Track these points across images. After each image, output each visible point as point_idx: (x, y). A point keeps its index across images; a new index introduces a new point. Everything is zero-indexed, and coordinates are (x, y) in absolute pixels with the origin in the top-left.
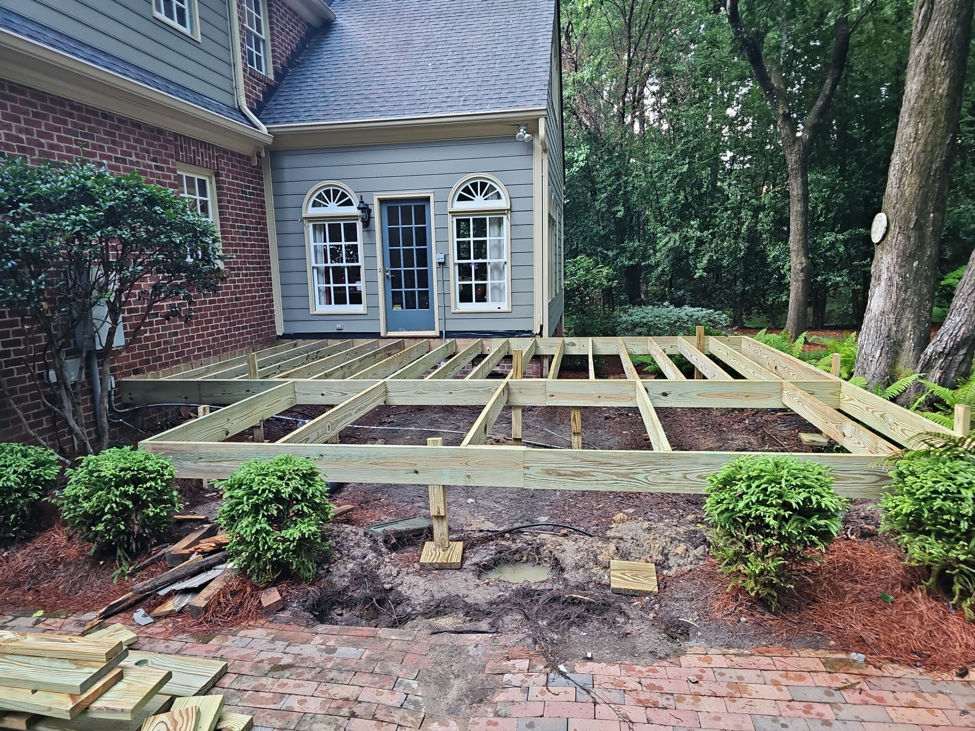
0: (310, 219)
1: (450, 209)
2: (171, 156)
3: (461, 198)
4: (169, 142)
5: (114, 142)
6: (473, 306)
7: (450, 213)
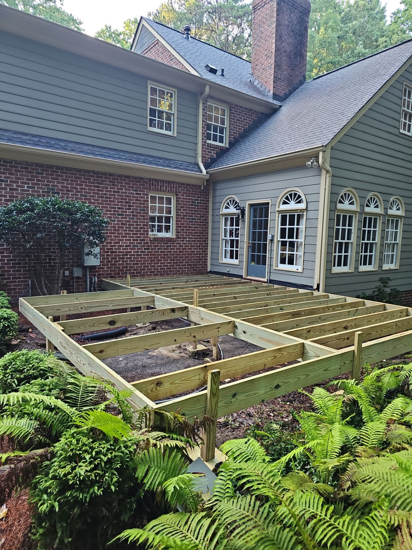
0: (223, 215)
1: (277, 209)
2: (147, 189)
3: (285, 203)
4: (146, 182)
5: (113, 185)
6: (286, 267)
7: (277, 211)
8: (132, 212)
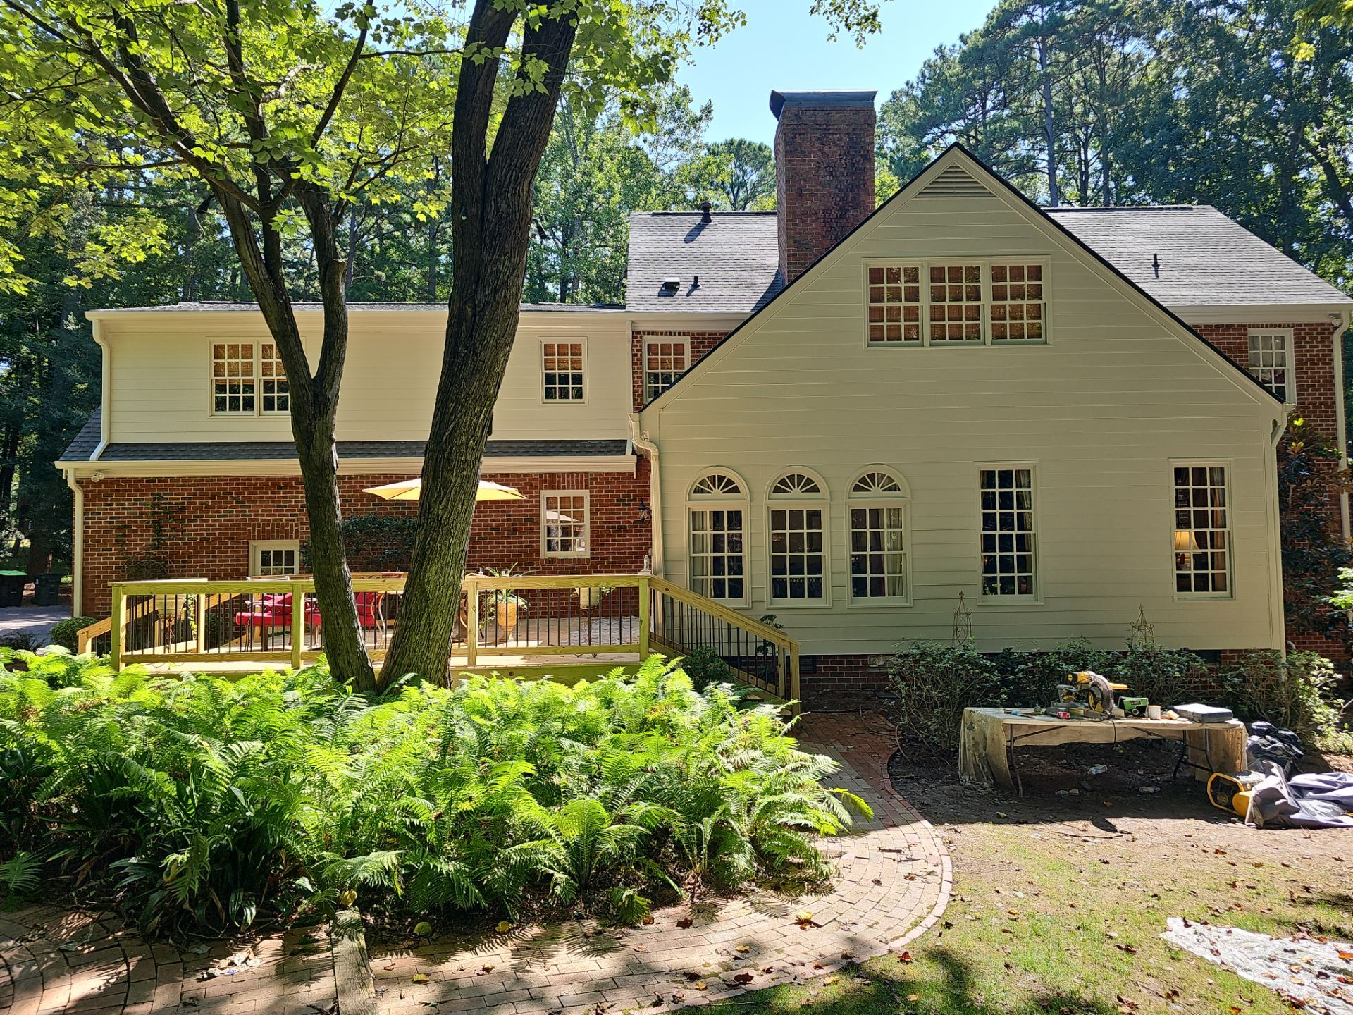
8: (513, 524)
